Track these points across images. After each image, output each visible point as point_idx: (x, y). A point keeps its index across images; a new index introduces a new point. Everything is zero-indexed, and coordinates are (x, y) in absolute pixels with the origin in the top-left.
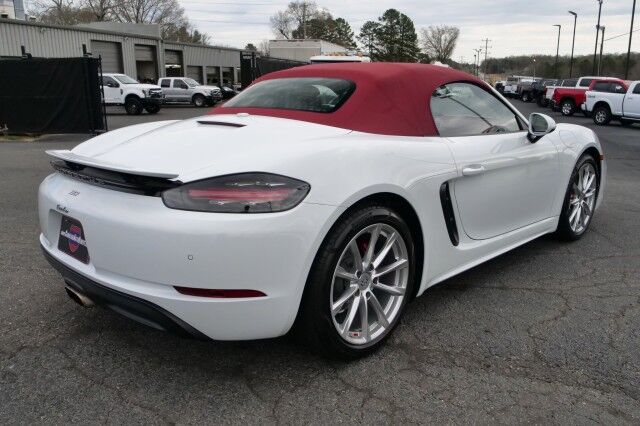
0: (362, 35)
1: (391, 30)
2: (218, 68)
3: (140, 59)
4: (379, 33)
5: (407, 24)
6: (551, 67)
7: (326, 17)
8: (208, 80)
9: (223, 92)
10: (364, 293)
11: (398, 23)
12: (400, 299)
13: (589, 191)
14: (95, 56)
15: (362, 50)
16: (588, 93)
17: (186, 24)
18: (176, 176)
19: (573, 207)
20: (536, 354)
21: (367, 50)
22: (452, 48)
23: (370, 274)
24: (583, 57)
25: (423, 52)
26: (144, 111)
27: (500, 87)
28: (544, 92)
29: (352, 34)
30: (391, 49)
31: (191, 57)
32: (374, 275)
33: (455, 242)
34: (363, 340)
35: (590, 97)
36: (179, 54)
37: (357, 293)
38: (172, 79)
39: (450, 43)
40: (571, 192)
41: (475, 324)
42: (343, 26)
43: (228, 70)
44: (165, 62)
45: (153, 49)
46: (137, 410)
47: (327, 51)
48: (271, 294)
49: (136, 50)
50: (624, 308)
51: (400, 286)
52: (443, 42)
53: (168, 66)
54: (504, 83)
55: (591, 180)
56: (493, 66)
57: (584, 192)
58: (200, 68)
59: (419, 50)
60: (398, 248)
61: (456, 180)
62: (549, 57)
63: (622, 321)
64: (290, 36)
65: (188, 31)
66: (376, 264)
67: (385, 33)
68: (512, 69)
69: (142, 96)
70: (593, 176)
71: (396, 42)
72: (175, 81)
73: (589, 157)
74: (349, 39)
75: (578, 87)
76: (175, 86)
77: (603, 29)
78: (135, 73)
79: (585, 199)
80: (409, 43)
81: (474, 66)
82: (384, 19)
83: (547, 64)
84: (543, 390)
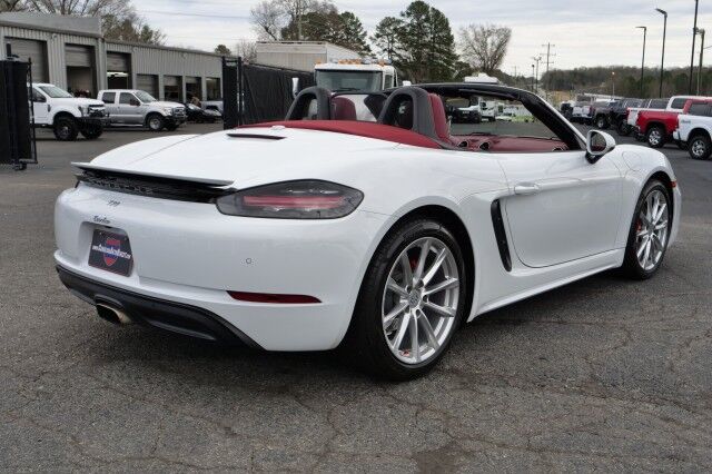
0: (378, 36)
1: (418, 29)
2: (179, 78)
3: (71, 64)
4: (402, 33)
5: (440, 22)
6: (637, 82)
7: (328, 11)
8: (166, 94)
9: (187, 110)
10: (414, 311)
11: (427, 20)
12: (451, 320)
13: (659, 223)
14: (22, 59)
15: (378, 56)
16: (681, 117)
17: (132, 16)
18: (231, 183)
19: (641, 239)
20: (592, 376)
21: (386, 57)
22: (501, 56)
23: (420, 291)
24: (679, 70)
25: (462, 60)
26: (80, 136)
27: (566, 109)
28: (625, 116)
29: (365, 34)
30: (418, 56)
31: (142, 63)
32: (424, 293)
33: (508, 267)
34: (413, 360)
35: (684, 122)
36: (127, 57)
37: (407, 310)
38: (118, 92)
39: (498, 48)
40: (638, 222)
41: (530, 352)
42: (352, 23)
43: (193, 81)
44: (106, 68)
45: (90, 50)
46: (188, 418)
47: (335, 58)
48: (325, 302)
49: (67, 51)
50: (691, 339)
51: (450, 306)
52: (489, 47)
53: (109, 74)
54: (572, 103)
55: (662, 210)
56: (557, 80)
57: (654, 223)
58: (155, 77)
59: (456, 57)
60: (448, 265)
61: (509, 198)
62: (634, 70)
63: (686, 350)
64: (279, 36)
65: (135, 26)
66: (426, 280)
67: (409, 34)
68: (584, 84)
69: (78, 114)
70: (664, 206)
71: (425, 45)
72: (122, 94)
73: (659, 184)
74: (359, 40)
75: (669, 109)
76: (121, 102)
77: (703, 33)
78: (65, 83)
79: (656, 232)
80: (443, 47)
81: (532, 80)
82: (409, 14)
83: (631, 79)
84: (598, 403)
